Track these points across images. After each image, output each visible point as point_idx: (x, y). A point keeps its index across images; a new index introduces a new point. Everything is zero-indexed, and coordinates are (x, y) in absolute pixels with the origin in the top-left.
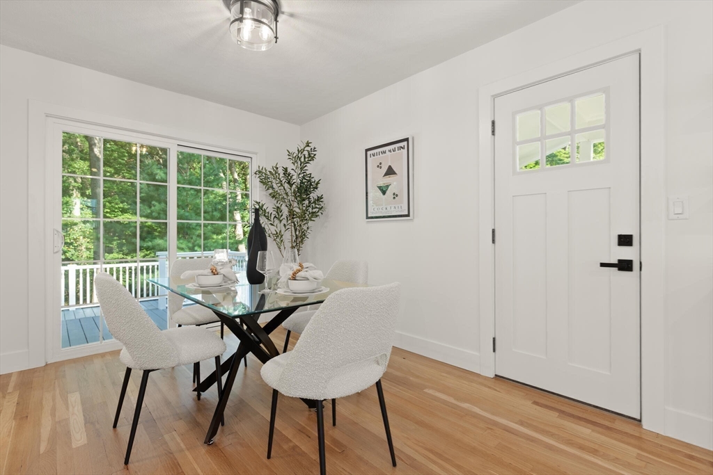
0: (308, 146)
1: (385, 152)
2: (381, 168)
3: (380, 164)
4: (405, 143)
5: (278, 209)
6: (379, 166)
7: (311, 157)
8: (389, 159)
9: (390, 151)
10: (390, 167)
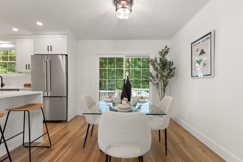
0: (166, 48)
1: (200, 43)
2: (198, 51)
3: (198, 49)
4: (209, 35)
5: (157, 76)
6: (197, 51)
7: (167, 52)
8: (201, 46)
9: (202, 42)
10: (202, 50)
